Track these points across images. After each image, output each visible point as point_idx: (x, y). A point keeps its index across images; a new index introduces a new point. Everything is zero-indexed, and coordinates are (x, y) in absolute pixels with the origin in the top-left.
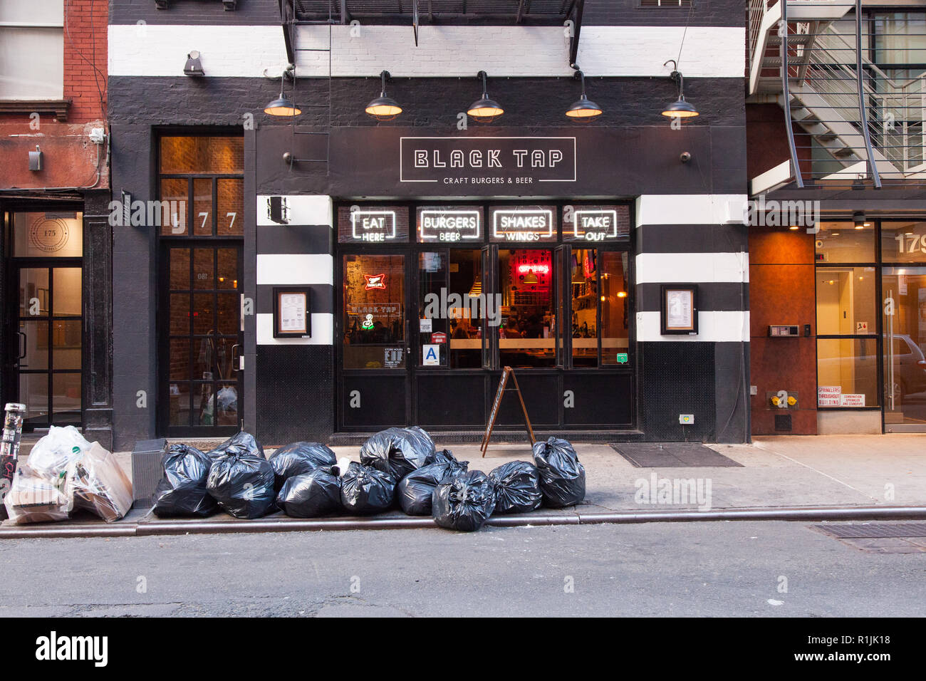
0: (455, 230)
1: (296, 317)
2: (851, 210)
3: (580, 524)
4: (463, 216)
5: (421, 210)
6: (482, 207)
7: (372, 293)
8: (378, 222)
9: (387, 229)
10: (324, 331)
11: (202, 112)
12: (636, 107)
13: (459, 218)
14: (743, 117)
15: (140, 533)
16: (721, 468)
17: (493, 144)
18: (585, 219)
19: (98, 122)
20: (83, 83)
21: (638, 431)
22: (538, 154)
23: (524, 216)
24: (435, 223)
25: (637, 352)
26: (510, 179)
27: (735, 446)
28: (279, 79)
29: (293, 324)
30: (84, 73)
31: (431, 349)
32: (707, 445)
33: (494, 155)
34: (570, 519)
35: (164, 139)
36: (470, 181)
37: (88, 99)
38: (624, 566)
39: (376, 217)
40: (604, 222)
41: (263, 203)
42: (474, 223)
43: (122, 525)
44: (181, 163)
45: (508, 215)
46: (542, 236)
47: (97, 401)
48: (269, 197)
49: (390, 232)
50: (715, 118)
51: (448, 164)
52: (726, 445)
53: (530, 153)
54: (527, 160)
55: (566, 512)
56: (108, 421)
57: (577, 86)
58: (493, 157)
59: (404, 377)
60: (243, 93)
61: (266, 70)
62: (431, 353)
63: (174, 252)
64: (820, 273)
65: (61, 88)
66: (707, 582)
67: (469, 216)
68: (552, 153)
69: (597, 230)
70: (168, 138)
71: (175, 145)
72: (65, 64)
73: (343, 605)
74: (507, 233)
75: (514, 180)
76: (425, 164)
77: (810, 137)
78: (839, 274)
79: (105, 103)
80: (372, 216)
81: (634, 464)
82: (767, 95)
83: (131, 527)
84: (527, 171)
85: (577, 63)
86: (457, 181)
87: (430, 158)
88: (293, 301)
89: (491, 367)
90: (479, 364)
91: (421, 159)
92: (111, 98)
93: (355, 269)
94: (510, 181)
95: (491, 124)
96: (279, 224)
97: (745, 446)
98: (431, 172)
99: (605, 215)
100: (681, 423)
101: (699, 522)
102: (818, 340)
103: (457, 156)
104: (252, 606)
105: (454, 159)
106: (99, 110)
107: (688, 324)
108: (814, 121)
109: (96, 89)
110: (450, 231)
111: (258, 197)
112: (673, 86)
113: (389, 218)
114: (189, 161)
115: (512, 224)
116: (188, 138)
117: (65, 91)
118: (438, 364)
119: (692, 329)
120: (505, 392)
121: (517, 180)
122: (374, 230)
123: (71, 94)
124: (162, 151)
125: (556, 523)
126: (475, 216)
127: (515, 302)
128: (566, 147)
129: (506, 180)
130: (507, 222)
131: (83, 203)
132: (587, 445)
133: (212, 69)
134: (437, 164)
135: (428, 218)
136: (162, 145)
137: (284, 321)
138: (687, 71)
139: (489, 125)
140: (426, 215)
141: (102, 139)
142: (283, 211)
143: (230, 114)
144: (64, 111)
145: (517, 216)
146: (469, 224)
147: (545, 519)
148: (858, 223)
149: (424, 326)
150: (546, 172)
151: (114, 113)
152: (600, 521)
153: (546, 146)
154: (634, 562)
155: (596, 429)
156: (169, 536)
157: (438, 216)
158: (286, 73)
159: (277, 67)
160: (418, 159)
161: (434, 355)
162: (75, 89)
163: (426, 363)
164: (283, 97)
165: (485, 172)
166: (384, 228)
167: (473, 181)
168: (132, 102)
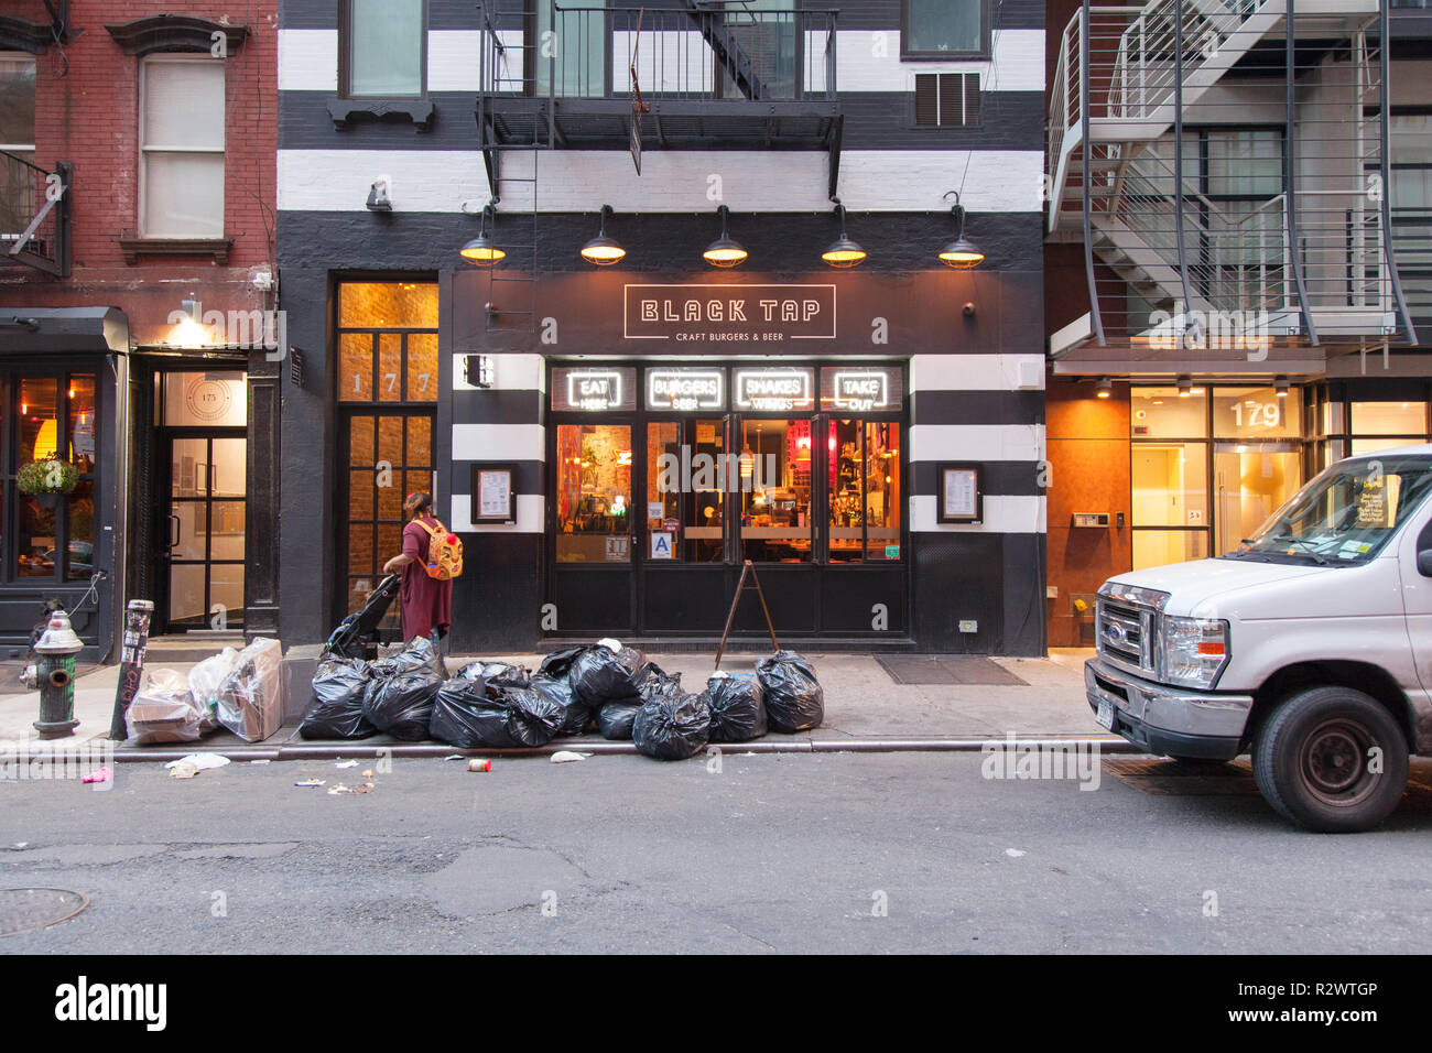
0: (692, 397)
1: (499, 500)
2: (1174, 374)
3: (812, 751)
4: (701, 379)
5: (650, 372)
6: (723, 369)
7: (623, 471)
8: (600, 385)
9: (610, 395)
10: (531, 516)
11: (388, 254)
12: (908, 249)
13: (696, 382)
14: (1040, 260)
15: (283, 757)
16: (1002, 686)
17: (736, 294)
18: (848, 383)
19: (265, 266)
20: (248, 219)
21: (910, 641)
22: (790, 305)
23: (774, 379)
24: (668, 388)
25: (910, 545)
26: (755, 335)
27: (1027, 660)
28: (478, 216)
29: (495, 508)
30: (249, 207)
31: (662, 538)
32: (993, 658)
33: (737, 307)
34: (800, 745)
35: (345, 286)
36: (707, 337)
37: (253, 238)
38: (846, 805)
39: (598, 380)
40: (872, 387)
41: (460, 362)
42: (714, 388)
43: (262, 747)
44: (369, 315)
45: (755, 379)
46: (796, 404)
47: (261, 598)
48: (465, 356)
49: (614, 399)
50: (1005, 261)
51: (682, 317)
52: (1016, 659)
53: (780, 303)
54: (777, 312)
55: (796, 737)
56: (273, 622)
57: (837, 223)
58: (736, 308)
59: (628, 572)
60: (438, 232)
61: (465, 204)
62: (662, 543)
63: (356, 420)
64: (1136, 451)
65: (221, 225)
66: (941, 825)
67: (708, 379)
68: (807, 304)
69: (864, 397)
70: (351, 285)
71: (361, 292)
72: (226, 196)
73: (492, 848)
74: (754, 400)
75: (760, 337)
76: (655, 317)
77: (1125, 285)
78: (1167, 451)
79: (272, 242)
80: (593, 379)
81: (897, 681)
82: (1072, 233)
83: (273, 750)
84: (776, 326)
85: (837, 196)
86: (692, 337)
87: (661, 310)
88: (495, 480)
89: (731, 559)
90: (719, 558)
91: (649, 310)
92: (280, 237)
93: (603, 442)
94: (756, 337)
95: (734, 269)
96: (479, 388)
97: (1039, 660)
98: (661, 326)
99: (872, 379)
100: (961, 630)
101: (958, 753)
102: (1134, 532)
103: (692, 305)
104: (383, 847)
105: (689, 312)
106: (266, 252)
107: (971, 511)
108: (1130, 265)
109: (262, 226)
110: (686, 397)
111: (455, 355)
112: (953, 223)
113: (612, 382)
114: (380, 312)
115: (760, 390)
116: (380, 284)
117: (225, 229)
118: (670, 557)
119: (975, 517)
120: (743, 591)
121: (765, 337)
122: (595, 396)
123: (232, 232)
124: (343, 301)
125: (784, 750)
126: (715, 379)
127: (794, 483)
128: (823, 297)
129: (751, 337)
130: (753, 387)
131: (246, 362)
132: (846, 656)
133: (402, 203)
134: (668, 317)
135: (659, 382)
136: (343, 293)
137: (485, 503)
138: (971, 205)
139: (729, 269)
140: (657, 378)
141: (269, 286)
142: (482, 373)
143: (423, 257)
144: (224, 252)
145: (766, 379)
146: (709, 388)
147: (769, 745)
148: (1182, 389)
149: (654, 512)
150: (800, 326)
151: (283, 255)
152: (837, 749)
153: (800, 296)
154: (861, 800)
155: (859, 637)
156: (318, 761)
157: (671, 379)
158: (487, 207)
159: (478, 202)
160: (645, 310)
161: (665, 545)
162: (238, 225)
163: (655, 555)
164: (483, 236)
165: (726, 326)
166: (608, 392)
167: (712, 337)
168: (304, 243)
